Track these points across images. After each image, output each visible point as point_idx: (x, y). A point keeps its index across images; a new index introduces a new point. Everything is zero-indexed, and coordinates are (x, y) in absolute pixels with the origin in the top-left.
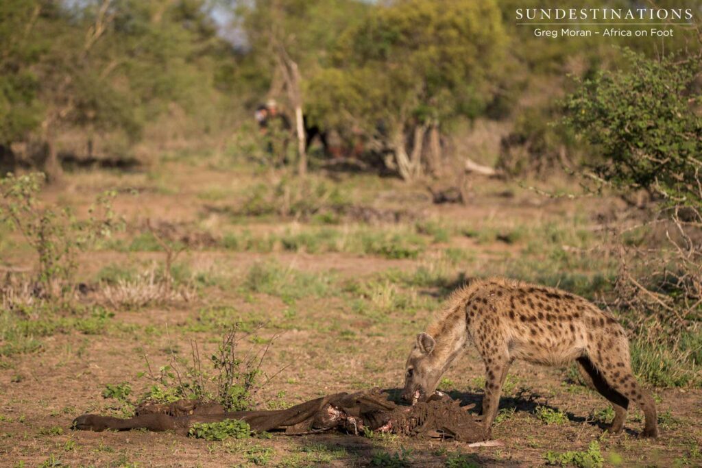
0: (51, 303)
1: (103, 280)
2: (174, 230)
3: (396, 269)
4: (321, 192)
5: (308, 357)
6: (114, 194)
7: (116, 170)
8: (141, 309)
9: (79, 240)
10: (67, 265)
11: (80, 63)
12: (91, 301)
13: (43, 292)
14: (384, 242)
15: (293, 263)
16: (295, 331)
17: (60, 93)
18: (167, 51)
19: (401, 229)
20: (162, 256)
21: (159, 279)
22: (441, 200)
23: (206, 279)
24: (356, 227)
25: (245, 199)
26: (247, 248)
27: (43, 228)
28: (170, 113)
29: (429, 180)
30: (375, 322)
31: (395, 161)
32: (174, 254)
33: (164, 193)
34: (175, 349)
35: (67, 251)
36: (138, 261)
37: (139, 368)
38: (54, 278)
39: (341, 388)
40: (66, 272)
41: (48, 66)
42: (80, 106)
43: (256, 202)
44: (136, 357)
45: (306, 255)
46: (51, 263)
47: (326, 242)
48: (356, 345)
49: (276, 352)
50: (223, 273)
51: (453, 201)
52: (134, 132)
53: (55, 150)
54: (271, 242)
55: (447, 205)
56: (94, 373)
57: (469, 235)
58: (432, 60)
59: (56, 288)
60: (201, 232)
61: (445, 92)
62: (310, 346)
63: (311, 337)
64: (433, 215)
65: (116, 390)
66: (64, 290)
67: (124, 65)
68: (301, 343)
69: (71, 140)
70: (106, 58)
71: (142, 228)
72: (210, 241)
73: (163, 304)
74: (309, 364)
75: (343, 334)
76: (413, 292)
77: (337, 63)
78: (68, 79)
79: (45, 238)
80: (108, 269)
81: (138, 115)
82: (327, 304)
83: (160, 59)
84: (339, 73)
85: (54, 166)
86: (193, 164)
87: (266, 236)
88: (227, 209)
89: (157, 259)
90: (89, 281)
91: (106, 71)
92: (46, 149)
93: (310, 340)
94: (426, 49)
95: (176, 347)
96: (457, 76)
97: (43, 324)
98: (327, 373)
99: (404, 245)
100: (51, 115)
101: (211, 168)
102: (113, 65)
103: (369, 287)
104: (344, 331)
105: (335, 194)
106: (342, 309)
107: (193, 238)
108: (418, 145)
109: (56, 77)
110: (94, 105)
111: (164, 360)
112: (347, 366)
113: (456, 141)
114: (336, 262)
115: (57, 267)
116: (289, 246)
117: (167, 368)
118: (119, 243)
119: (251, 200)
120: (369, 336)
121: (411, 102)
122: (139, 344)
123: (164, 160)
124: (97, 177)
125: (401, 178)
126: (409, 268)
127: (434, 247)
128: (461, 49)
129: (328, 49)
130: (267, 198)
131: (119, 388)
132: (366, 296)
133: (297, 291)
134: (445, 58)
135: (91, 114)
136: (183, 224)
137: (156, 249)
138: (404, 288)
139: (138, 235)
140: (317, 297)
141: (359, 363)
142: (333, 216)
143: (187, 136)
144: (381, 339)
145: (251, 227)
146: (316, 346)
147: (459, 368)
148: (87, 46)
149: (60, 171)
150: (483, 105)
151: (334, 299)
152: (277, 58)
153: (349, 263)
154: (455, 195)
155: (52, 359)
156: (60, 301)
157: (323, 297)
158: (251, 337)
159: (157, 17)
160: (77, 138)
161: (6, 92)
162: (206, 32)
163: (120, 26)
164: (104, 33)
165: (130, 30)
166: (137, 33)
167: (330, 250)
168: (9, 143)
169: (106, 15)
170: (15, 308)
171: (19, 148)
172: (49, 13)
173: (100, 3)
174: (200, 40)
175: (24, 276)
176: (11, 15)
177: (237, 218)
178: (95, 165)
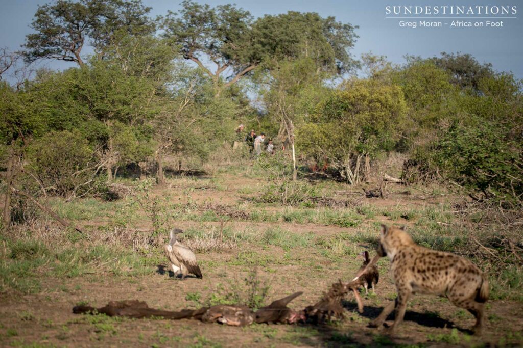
0: (158, 249)
1: (186, 236)
2: (225, 210)
3: (346, 232)
4: (305, 191)
5: (297, 280)
6: (192, 189)
7: (194, 177)
8: (206, 253)
9: (173, 214)
10: (167, 228)
11: (175, 120)
13: (154, 242)
14: (339, 218)
15: (289, 228)
16: (290, 266)
17: (165, 136)
18: (222, 113)
19: (348, 211)
20: (218, 224)
21: (216, 236)
22: (370, 195)
23: (242, 237)
24: (324, 209)
25: (263, 194)
26: (264, 220)
27: (155, 208)
28: (223, 146)
29: (364, 184)
30: (334, 261)
31: (346, 174)
32: (224, 222)
33: (219, 190)
34: (225, 275)
35: (167, 220)
36: (205, 226)
37: (205, 284)
38: (160, 234)
39: (315, 298)
40: (167, 232)
41: (159, 121)
42: (175, 142)
43: (269, 195)
45: (296, 224)
46: (159, 227)
47: (307, 217)
48: (323, 274)
49: (280, 277)
50: (251, 233)
51: (377, 196)
52: (203, 156)
53: (161, 166)
54: (277, 217)
55: (373, 198)
56: (181, 286)
57: (385, 215)
58: (366, 119)
59: (161, 240)
60: (239, 211)
61: (373, 136)
62: (298, 274)
63: (298, 269)
64: (366, 203)
65: (193, 296)
67: (199, 121)
68: (293, 272)
69: (170, 160)
70: (190, 117)
71: (207, 209)
72: (244, 216)
73: (218, 250)
74: (297, 284)
75: (316, 267)
76: (355, 246)
77: (314, 120)
79: (156, 213)
80: (189, 230)
81: (206, 147)
82: (307, 251)
83: (219, 117)
84: (315, 126)
85: (161, 174)
86: (235, 174)
87: (275, 214)
88: (253, 199)
89: (215, 226)
91: (190, 124)
92: (157, 165)
93: (298, 271)
94: (363, 113)
95: (225, 273)
96: (380, 128)
97: (154, 260)
98: (307, 289)
99: (350, 219)
100: (160, 147)
101: (245, 176)
102: (193, 121)
103: (331, 242)
104: (317, 266)
105: (313, 191)
106: (316, 254)
107: (235, 214)
108: (358, 166)
109: (163, 127)
110: (183, 142)
111: (218, 280)
112: (318, 285)
113: (379, 163)
114: (312, 228)
115: (162, 229)
116: (287, 219)
117: (220, 285)
118: (195, 216)
119: (266, 194)
120: (330, 269)
121: (354, 142)
122: (205, 271)
123: (220, 172)
124: (184, 181)
125: (349, 183)
126: (352, 232)
127: (366, 221)
128: (383, 113)
129: (310, 113)
130: (275, 193)
131: (194, 295)
132: (329, 247)
133: (291, 244)
134: (373, 118)
135: (181, 147)
136: (228, 206)
137: (215, 220)
138: (349, 243)
139: (205, 212)
140: (302, 247)
141: (325, 284)
142: (311, 203)
143: (232, 159)
144: (337, 271)
145: (266, 209)
146: (302, 274)
147: (380, 288)
148: (180, 110)
149: (164, 178)
150: (395, 144)
151: (311, 249)
152: (282, 118)
153: (320, 229)
154: (378, 193)
155: (159, 278)
157: (306, 248)
158: (266, 269)
159: (217, 95)
160: (174, 160)
161: (136, 135)
162: (243, 104)
163: (198, 99)
164: (189, 103)
165: (203, 102)
166: (207, 103)
167: (309, 222)
168: (137, 162)
169: (190, 93)
170: (139, 251)
171: (142, 165)
172: (160, 93)
173: (188, 87)
174: (240, 108)
175: (144, 233)
176: (140, 94)
177: (258, 204)
178: (182, 174)
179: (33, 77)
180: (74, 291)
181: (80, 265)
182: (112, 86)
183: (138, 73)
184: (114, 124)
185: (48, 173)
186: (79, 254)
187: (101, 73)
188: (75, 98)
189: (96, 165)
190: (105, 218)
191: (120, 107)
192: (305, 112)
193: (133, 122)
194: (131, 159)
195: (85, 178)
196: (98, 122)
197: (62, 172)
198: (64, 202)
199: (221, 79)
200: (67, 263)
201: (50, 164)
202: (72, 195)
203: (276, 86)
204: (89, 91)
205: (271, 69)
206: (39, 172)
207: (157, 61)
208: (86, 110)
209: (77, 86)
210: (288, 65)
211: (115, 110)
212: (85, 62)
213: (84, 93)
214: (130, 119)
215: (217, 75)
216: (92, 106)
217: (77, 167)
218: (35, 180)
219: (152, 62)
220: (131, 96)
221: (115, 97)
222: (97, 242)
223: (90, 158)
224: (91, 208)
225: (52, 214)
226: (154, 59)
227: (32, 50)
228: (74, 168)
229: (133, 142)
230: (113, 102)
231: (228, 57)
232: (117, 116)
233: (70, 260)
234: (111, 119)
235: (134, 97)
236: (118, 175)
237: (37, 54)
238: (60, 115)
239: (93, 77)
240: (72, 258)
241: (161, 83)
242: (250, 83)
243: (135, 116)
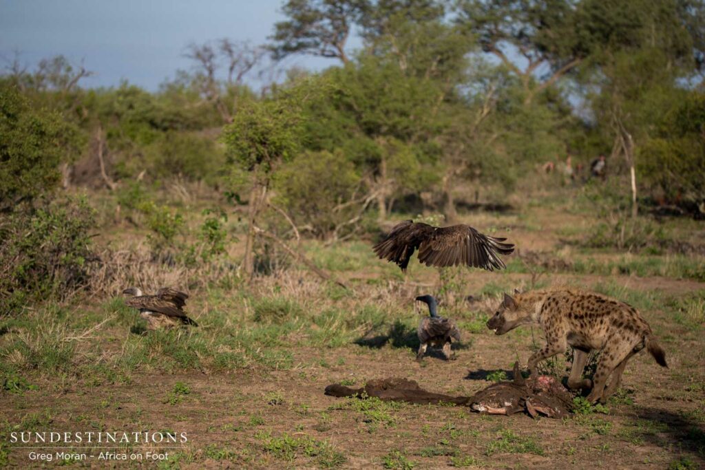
0: (448, 310)
1: (485, 293)
2: (537, 258)
4: (649, 231)
7: (495, 213)
10: (460, 282)
11: (471, 135)
12: (476, 308)
13: (442, 301)
14: (697, 269)
15: (627, 283)
17: (456, 157)
18: (535, 126)
20: (529, 277)
24: (676, 258)
25: (591, 235)
26: (592, 272)
28: (535, 171)
30: (690, 330)
32: (537, 275)
33: (530, 230)
35: (459, 272)
36: (511, 280)
37: (512, 359)
38: (450, 291)
39: (663, 379)
41: (447, 137)
42: (470, 166)
43: (599, 237)
44: (509, 351)
45: (636, 278)
46: (448, 281)
47: (652, 268)
48: (675, 346)
52: (509, 185)
53: (451, 198)
54: (610, 268)
56: (478, 362)
59: (451, 298)
60: (557, 260)
65: (495, 375)
66: (457, 301)
67: (503, 136)
69: (463, 190)
70: (490, 131)
71: (514, 256)
72: (564, 266)
74: (639, 360)
75: (665, 337)
77: (663, 135)
78: (462, 147)
80: (488, 285)
81: (512, 173)
82: (653, 315)
83: (529, 132)
84: (664, 142)
85: (450, 209)
86: (552, 209)
87: (606, 263)
88: (577, 242)
89: (524, 279)
90: (475, 294)
91: (490, 141)
92: (445, 197)
98: (653, 367)
100: (449, 173)
101: (565, 211)
102: (495, 136)
103: (685, 303)
104: (666, 335)
105: (660, 232)
106: (664, 319)
107: (551, 263)
109: (454, 145)
110: (480, 165)
111: (529, 354)
114: (659, 283)
115: (452, 283)
116: (623, 271)
119: (595, 236)
120: (685, 340)
122: (511, 342)
124: (481, 218)
129: (656, 124)
130: (608, 234)
131: (497, 374)
132: (682, 310)
135: (478, 172)
136: (543, 253)
137: (524, 272)
139: (511, 261)
140: (645, 310)
141: (678, 360)
142: (658, 249)
143: (548, 188)
144: (695, 342)
145: (595, 256)
148: (477, 122)
149: (455, 213)
151: (658, 311)
152: (617, 131)
153: (670, 285)
156: (454, 307)
157: (650, 310)
159: (528, 101)
160: (467, 189)
161: (418, 156)
162: (564, 111)
163: (501, 108)
164: (489, 113)
165: (508, 111)
166: (513, 112)
167: (655, 275)
168: (419, 193)
169: (491, 100)
170: (422, 313)
171: (426, 196)
172: (450, 99)
173: (487, 91)
174: (560, 118)
175: (428, 289)
176: (423, 101)
177: (584, 250)
178: (480, 209)
179: (282, 80)
180: (336, 366)
181: (344, 331)
182: (386, 90)
183: (420, 73)
184: (388, 141)
185: (302, 207)
186: (342, 316)
187: (371, 74)
188: (337, 108)
189: (364, 197)
190: (377, 268)
191: (397, 119)
192: (650, 123)
193: (414, 138)
194: (411, 189)
195: (349, 215)
196: (367, 139)
197: (320, 206)
198: (322, 246)
199: (532, 79)
200: (328, 329)
201: (303, 196)
202: (333, 237)
203: (609, 87)
204: (356, 98)
205: (602, 64)
206: (290, 206)
207: (445, 56)
208: (351, 122)
209: (339, 92)
210: (627, 58)
211: (390, 123)
212: (350, 58)
213: (350, 100)
214: (409, 135)
215: (528, 71)
216: (359, 118)
217: (340, 199)
218: (284, 218)
219: (439, 57)
220: (411, 104)
221: (390, 106)
222: (366, 301)
223: (356, 187)
224: (357, 255)
225: (306, 263)
226: (441, 54)
227: (282, 43)
228: (336, 202)
229: (413, 166)
230: (387, 113)
231: (543, 48)
232: (393, 131)
233: (330, 326)
234: (385, 134)
235: (415, 105)
236: (393, 210)
237: (288, 49)
238: (318, 130)
239: (360, 79)
240: (333, 322)
241: (451, 85)
242: (573, 84)
243: (416, 131)
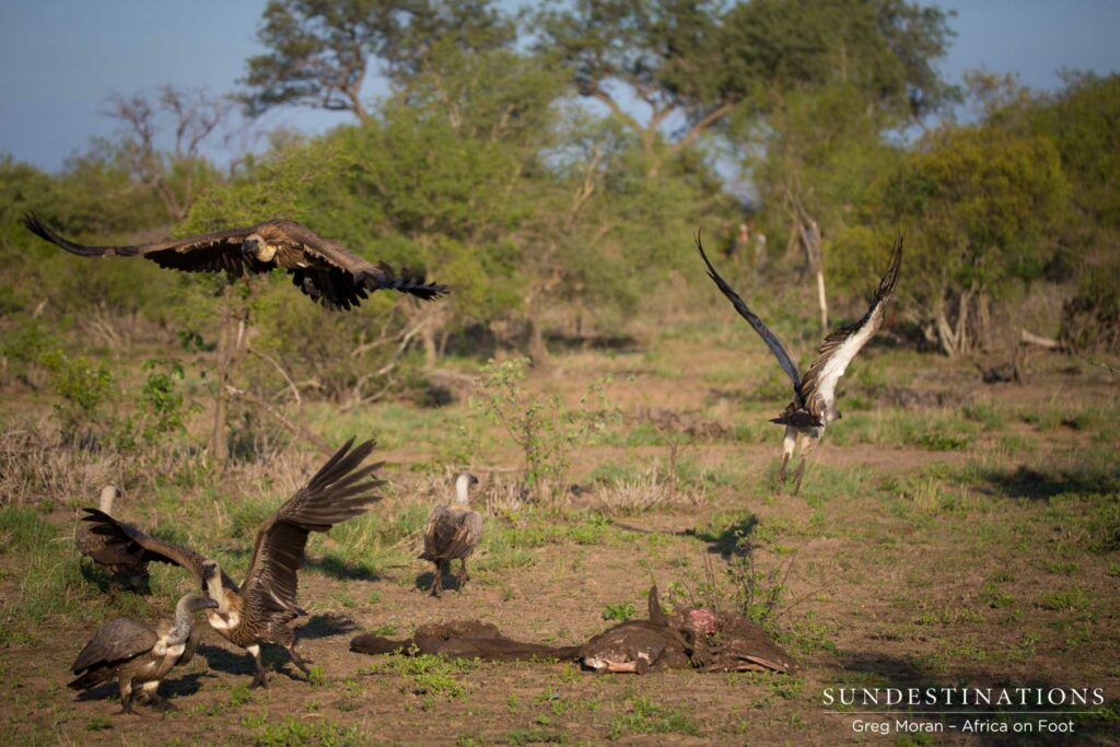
0: (540, 509)
1: (598, 480)
2: (678, 420)
3: (942, 462)
5: (841, 569)
6: (609, 380)
7: (609, 351)
8: (642, 515)
9: (570, 435)
10: (558, 463)
11: (566, 228)
12: (585, 504)
13: (531, 495)
14: (925, 431)
16: (824, 538)
17: (545, 264)
18: (666, 212)
19: (945, 413)
20: (666, 451)
21: (662, 479)
22: (992, 378)
23: (717, 478)
24: (892, 413)
25: (760, 382)
26: (764, 440)
27: (529, 421)
28: (669, 282)
29: (977, 354)
30: (918, 527)
31: (936, 333)
32: (679, 448)
33: (664, 376)
34: (684, 562)
35: (557, 448)
36: (638, 457)
37: (643, 584)
38: (543, 477)
39: (880, 607)
40: (556, 471)
41: (531, 234)
42: (567, 278)
43: (773, 384)
44: (639, 571)
45: (833, 447)
46: (539, 462)
47: (856, 431)
48: (897, 554)
49: (802, 564)
50: (736, 470)
51: (1008, 380)
52: (628, 306)
53: (538, 330)
55: (999, 384)
56: (591, 590)
57: (1027, 421)
58: (979, 214)
59: (545, 489)
60: (710, 423)
61: (995, 249)
62: (842, 556)
63: (842, 545)
64: (983, 397)
65: (618, 610)
66: (554, 494)
67: (617, 228)
68: (831, 552)
69: (556, 316)
70: (595, 222)
71: (640, 419)
72: (719, 432)
73: (668, 508)
74: (842, 578)
75: (881, 542)
76: (963, 491)
77: (865, 220)
78: (553, 248)
79: (532, 433)
80: (604, 467)
81: (633, 286)
82: (860, 505)
83: (658, 221)
84: (867, 231)
85: (538, 345)
86: (697, 341)
88: (738, 394)
89: (657, 457)
90: (583, 481)
91: (597, 237)
92: (529, 327)
93: (842, 550)
94: (971, 201)
95: (686, 559)
96: (1009, 232)
97: (533, 534)
98: (864, 588)
99: (950, 434)
100: (534, 289)
101: (718, 344)
102: (604, 229)
103: (910, 485)
104: (882, 537)
105: (866, 373)
106: (878, 511)
107: (700, 428)
108: (964, 315)
109: (540, 244)
110: (582, 276)
111: (671, 574)
112: (887, 580)
113: (1009, 308)
114: (869, 455)
115: (546, 466)
117: (677, 585)
118: (614, 436)
119: (766, 383)
120: (911, 543)
121: (954, 264)
122: (642, 556)
123: (664, 337)
124: (587, 359)
125: (945, 353)
126: (956, 461)
127: (985, 435)
128: (1014, 199)
129: (854, 203)
131: (621, 608)
132: (906, 496)
133: (824, 491)
134: (993, 210)
135: (579, 286)
136: (686, 412)
137: (657, 443)
138: (950, 485)
139: (636, 426)
140: (847, 498)
141: (901, 576)
142: (864, 400)
143: (690, 309)
144: (926, 547)
146: (850, 557)
147: (1021, 581)
148: (575, 208)
149: (546, 353)
150: (1041, 263)
151: (868, 500)
152: (794, 216)
153: (883, 457)
154: (1009, 373)
155: (544, 574)
156: (550, 505)
157: (856, 498)
158: (772, 547)
159: (653, 173)
160: (565, 314)
161: (484, 264)
162: (710, 188)
163: (612, 184)
164: (594, 193)
165: (623, 189)
166: (630, 191)
167: (861, 441)
168: (488, 322)
169: (596, 172)
170: (500, 515)
171: (498, 327)
172: (531, 172)
173: (589, 159)
174: (703, 197)
175: (509, 476)
176: (489, 176)
177: (749, 405)
178: (585, 345)
179: (262, 148)
180: (367, 605)
181: (378, 549)
182: (430, 160)
183: (483, 132)
184: (436, 241)
185: (303, 351)
186: (373, 524)
187: (404, 136)
188: (353, 191)
189: (402, 333)
190: (425, 446)
191: (448, 206)
192: (844, 203)
193: (478, 235)
194: (473, 316)
195: (378, 361)
196: (402, 239)
197: (330, 348)
198: (337, 412)
199: (658, 136)
200: (351, 546)
201: (304, 334)
202: (354, 398)
203: (779, 147)
204: (382, 175)
205: (766, 110)
206: (284, 351)
207: (521, 105)
208: (376, 214)
209: (356, 167)
210: (804, 101)
211: (438, 212)
212: (370, 111)
213: (372, 178)
214: (469, 231)
215: (651, 125)
216: (388, 206)
217: (363, 336)
218: (273, 369)
219: (511, 107)
220: (469, 183)
221: (437, 186)
222: (409, 499)
223: (387, 316)
224: (394, 425)
225: (312, 440)
226: (516, 101)
227: (259, 90)
228: (356, 341)
229: (477, 281)
230: (432, 197)
231: (673, 88)
232: (443, 226)
233: (355, 540)
234: (430, 231)
235: (477, 183)
236: (448, 351)
237: (269, 99)
238: (323, 228)
239: (388, 143)
240: (360, 534)
241: (532, 151)
242: (721, 142)
243: (480, 225)
